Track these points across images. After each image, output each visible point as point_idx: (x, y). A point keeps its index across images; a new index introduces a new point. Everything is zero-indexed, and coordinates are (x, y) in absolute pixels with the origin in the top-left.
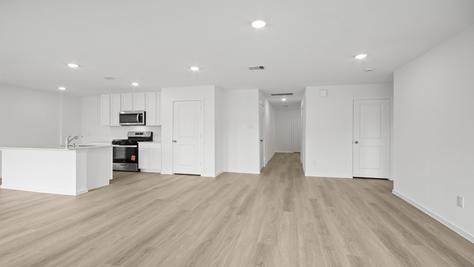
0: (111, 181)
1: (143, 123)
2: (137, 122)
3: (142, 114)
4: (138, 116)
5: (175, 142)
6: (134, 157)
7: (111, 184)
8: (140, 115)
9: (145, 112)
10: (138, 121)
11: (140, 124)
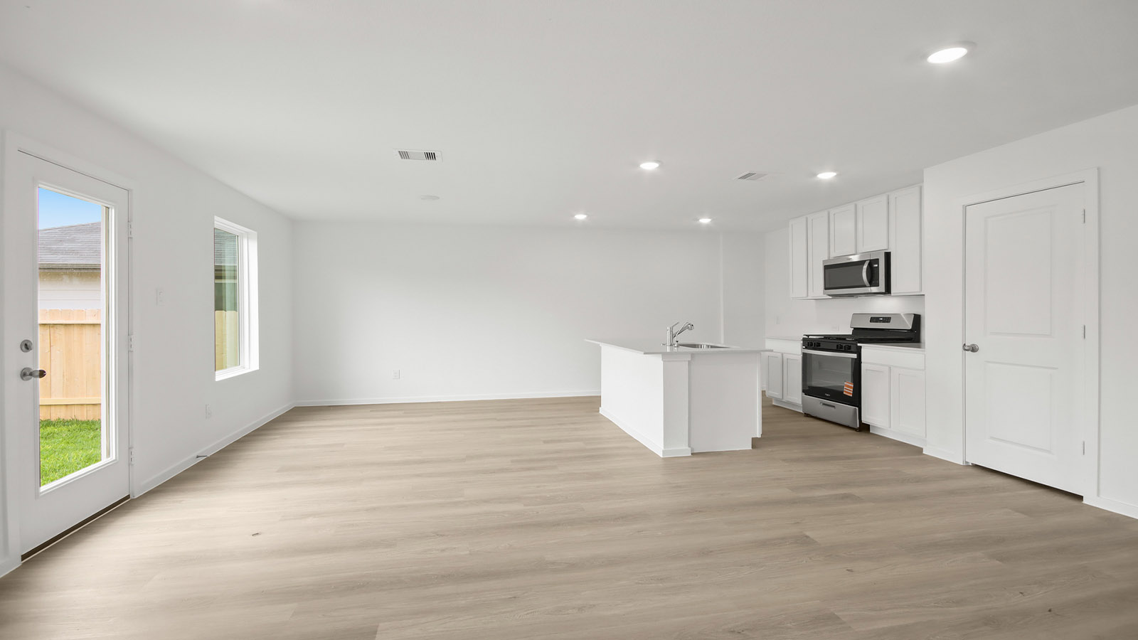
0: (756, 443)
1: (882, 288)
2: (865, 286)
3: (877, 261)
4: (865, 267)
5: (974, 349)
6: (850, 387)
7: (755, 450)
8: (872, 264)
9: (888, 255)
10: (868, 285)
11: (874, 289)
